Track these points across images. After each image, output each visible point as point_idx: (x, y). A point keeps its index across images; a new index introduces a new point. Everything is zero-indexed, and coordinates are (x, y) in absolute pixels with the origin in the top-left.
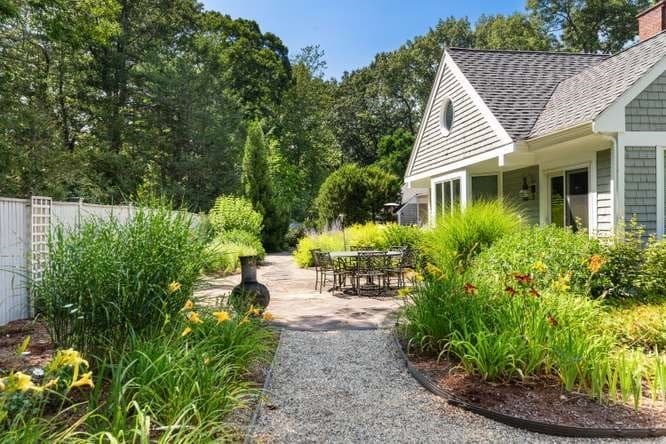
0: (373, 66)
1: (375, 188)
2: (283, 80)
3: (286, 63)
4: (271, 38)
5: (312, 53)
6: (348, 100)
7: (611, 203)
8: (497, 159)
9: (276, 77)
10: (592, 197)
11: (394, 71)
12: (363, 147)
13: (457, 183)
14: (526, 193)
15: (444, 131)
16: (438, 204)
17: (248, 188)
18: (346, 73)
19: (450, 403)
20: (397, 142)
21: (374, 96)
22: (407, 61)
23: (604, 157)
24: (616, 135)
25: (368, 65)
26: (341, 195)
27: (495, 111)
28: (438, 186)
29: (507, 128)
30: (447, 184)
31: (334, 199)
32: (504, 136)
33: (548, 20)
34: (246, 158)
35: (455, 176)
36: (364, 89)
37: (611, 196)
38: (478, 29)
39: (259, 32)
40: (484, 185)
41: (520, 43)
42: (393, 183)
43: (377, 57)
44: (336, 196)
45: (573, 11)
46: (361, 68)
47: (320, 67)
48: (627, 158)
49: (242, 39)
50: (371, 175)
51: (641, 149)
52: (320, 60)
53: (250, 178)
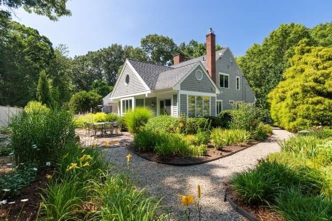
0: (87, 55)
1: (94, 100)
2: (51, 55)
3: (52, 49)
4: (45, 38)
5: (63, 47)
6: (77, 66)
7: (177, 109)
8: (145, 95)
9: (48, 54)
10: (172, 107)
11: (96, 58)
12: (82, 84)
13: (131, 101)
14: (153, 105)
15: (126, 84)
16: (123, 108)
17: (40, 98)
18: (76, 56)
19: (158, 163)
20: (99, 84)
21: (87, 66)
22: (100, 56)
23: (175, 96)
24: (178, 91)
25: (85, 54)
26: (80, 102)
27: (144, 80)
28: (124, 101)
29: (148, 86)
30: (127, 101)
31: (77, 103)
32: (148, 88)
33: (147, 51)
34: (39, 86)
35: (130, 98)
36: (83, 63)
37: (177, 107)
38: (125, 49)
39: (39, 34)
40: (140, 102)
41: (139, 57)
42: (100, 98)
43: (89, 52)
44: (78, 102)
45: (154, 50)
46: (82, 55)
47: (66, 53)
48: (181, 97)
49: (31, 36)
50: (92, 95)
51: (183, 95)
52: (67, 50)
53: (40, 94)
